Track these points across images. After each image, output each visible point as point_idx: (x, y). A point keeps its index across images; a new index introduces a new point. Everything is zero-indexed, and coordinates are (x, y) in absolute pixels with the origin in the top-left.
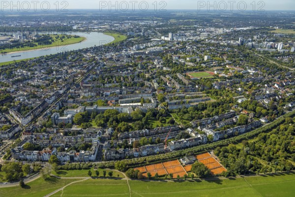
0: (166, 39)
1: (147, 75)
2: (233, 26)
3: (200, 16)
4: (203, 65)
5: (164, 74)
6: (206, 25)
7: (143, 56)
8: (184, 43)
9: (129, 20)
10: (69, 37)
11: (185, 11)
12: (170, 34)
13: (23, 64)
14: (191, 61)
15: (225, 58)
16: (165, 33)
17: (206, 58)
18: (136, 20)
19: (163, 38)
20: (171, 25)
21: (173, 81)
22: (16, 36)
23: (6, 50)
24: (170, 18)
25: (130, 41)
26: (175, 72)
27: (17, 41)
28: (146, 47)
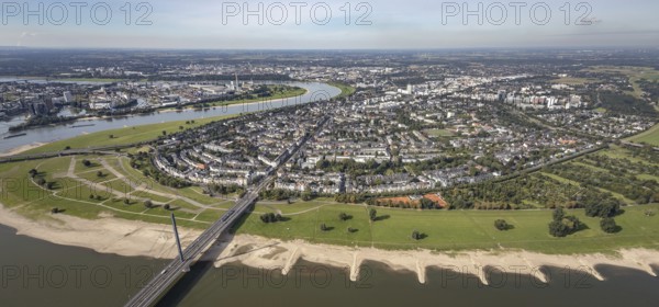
0: (404, 92)
1: (380, 131)
2: (497, 74)
3: (452, 59)
4: (445, 123)
5: (399, 131)
6: (459, 73)
7: (377, 112)
8: (425, 98)
9: (356, 66)
10: (289, 88)
11: (433, 52)
12: (409, 87)
13: (252, 117)
14: (431, 118)
15: (472, 115)
16: (403, 84)
17: (449, 115)
18: (364, 66)
19: (399, 90)
20: (411, 73)
21: (408, 138)
22: (231, 86)
23: (226, 102)
24: (410, 63)
25: (360, 95)
26: (411, 129)
27: (232, 93)
28: (379, 102)
